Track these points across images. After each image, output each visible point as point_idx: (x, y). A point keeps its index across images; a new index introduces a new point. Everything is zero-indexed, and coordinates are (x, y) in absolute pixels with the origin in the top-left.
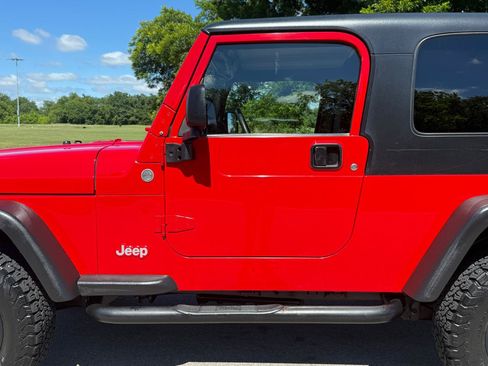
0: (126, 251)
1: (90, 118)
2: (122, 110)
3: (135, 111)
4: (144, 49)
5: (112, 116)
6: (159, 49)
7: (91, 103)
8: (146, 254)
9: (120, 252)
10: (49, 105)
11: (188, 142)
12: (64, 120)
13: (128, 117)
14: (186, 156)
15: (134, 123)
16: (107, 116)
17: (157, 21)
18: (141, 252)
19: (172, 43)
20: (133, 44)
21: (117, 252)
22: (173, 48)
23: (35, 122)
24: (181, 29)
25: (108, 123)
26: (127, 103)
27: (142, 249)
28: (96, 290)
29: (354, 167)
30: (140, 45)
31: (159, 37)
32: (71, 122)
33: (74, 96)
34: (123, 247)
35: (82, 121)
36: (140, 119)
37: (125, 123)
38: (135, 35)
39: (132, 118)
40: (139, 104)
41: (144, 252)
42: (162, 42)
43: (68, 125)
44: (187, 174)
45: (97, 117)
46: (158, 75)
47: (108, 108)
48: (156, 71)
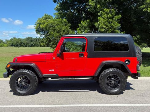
0: (51, 70)
1: (20, 45)
2: (30, 42)
3: (34, 42)
4: (39, 26)
5: (27, 44)
6: (44, 26)
7: (20, 40)
10: (7, 41)
11: (60, 53)
12: (12, 45)
13: (32, 44)
14: (60, 55)
15: (34, 46)
16: (26, 44)
17: (43, 18)
18: (53, 70)
19: (48, 25)
20: (36, 24)
22: (48, 26)
23: (3, 46)
24: (50, 21)
25: (26, 46)
26: (32, 40)
28: (46, 76)
29: (86, 57)
30: (38, 25)
31: (44, 23)
32: (14, 46)
33: (15, 38)
35: (17, 46)
36: (36, 45)
37: (31, 46)
38: (37, 22)
39: (33, 45)
40: (35, 40)
42: (45, 25)
43: (13, 47)
44: (60, 58)
45: (22, 44)
46: (43, 33)
47: (26, 42)
48: (42, 32)
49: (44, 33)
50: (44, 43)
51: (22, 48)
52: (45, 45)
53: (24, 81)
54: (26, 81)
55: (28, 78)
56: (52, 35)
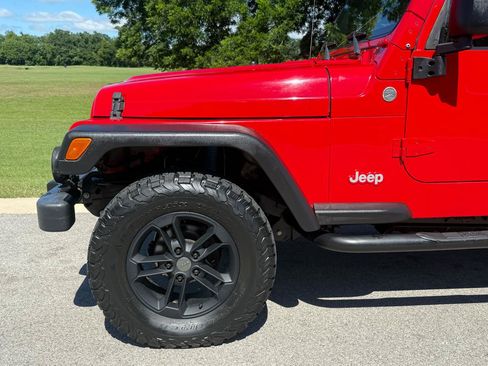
0: (360, 178)
1: (29, 59)
2: (64, 49)
3: (78, 50)
5: (54, 56)
7: (30, 42)
8: (381, 180)
9: (354, 179)
13: (72, 57)
15: (78, 63)
16: (49, 56)
18: (376, 178)
21: (351, 180)
25: (51, 63)
26: (70, 42)
27: (377, 176)
28: (335, 219)
32: (10, 63)
33: (11, 35)
34: (357, 173)
35: (21, 62)
36: (85, 59)
37: (69, 63)
39: (76, 59)
41: (379, 178)
45: (37, 57)
46: (121, 9)
47: (49, 47)
48: (117, 5)
49: (125, 7)
50: (126, 47)
51: (37, 69)
52: (130, 58)
53: (188, 249)
54: (204, 253)
55: (218, 231)
56: (159, 15)
